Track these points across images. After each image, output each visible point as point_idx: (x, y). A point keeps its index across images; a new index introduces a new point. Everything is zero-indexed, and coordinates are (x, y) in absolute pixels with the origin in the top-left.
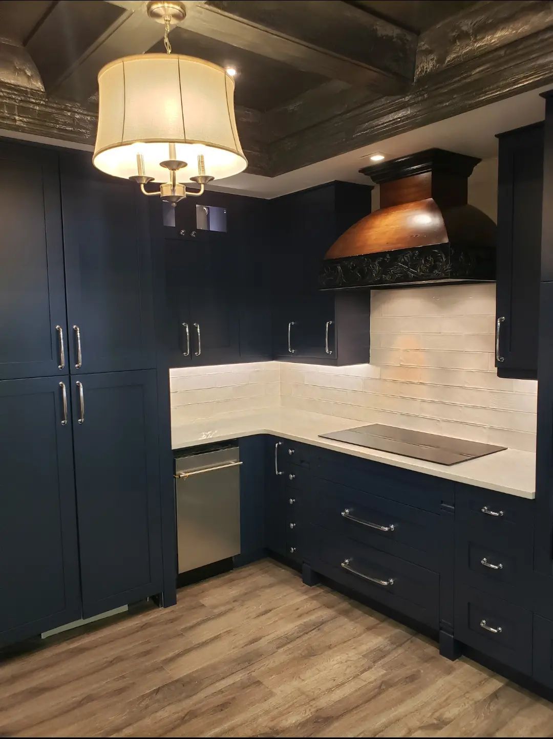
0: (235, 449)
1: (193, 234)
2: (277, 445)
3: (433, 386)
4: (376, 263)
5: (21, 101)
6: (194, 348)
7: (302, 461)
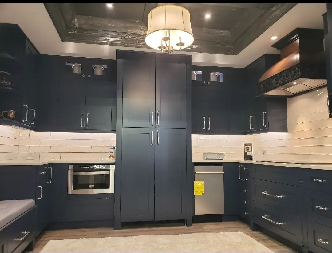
0: (221, 167)
1: (209, 83)
2: (239, 166)
3: (314, 138)
4: (274, 80)
5: (142, 39)
6: (207, 127)
7: (249, 172)
